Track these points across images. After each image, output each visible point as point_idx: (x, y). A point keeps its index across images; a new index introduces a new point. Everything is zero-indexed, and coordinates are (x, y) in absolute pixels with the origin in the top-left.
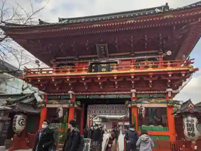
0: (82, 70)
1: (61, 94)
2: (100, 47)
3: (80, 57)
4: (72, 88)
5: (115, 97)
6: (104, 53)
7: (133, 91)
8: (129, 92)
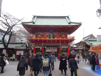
1: (40, 44)
7: (60, 44)
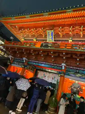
1: (21, 59)
4: (26, 56)
6: (51, 37)
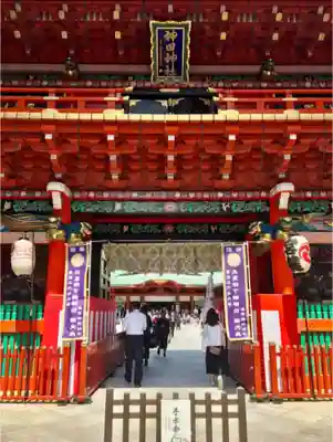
0: (105, 105)
1: (16, 193)
2: (162, 33)
3: (84, 68)
5: (214, 208)
6: (174, 58)
8: (263, 194)
